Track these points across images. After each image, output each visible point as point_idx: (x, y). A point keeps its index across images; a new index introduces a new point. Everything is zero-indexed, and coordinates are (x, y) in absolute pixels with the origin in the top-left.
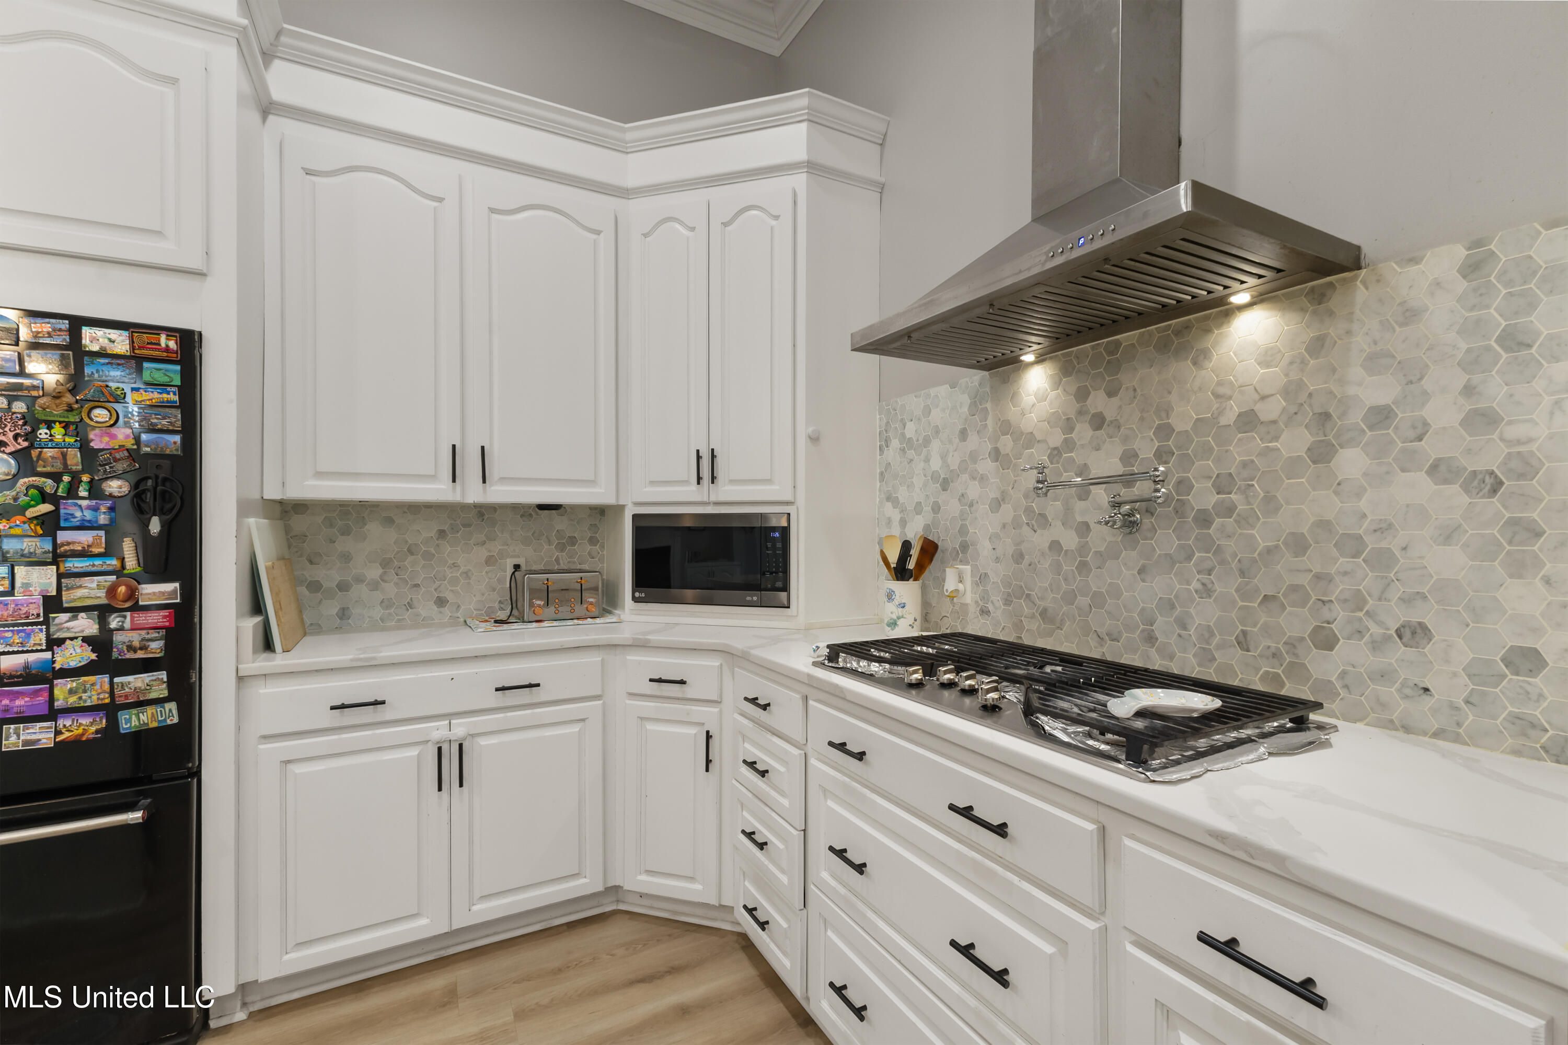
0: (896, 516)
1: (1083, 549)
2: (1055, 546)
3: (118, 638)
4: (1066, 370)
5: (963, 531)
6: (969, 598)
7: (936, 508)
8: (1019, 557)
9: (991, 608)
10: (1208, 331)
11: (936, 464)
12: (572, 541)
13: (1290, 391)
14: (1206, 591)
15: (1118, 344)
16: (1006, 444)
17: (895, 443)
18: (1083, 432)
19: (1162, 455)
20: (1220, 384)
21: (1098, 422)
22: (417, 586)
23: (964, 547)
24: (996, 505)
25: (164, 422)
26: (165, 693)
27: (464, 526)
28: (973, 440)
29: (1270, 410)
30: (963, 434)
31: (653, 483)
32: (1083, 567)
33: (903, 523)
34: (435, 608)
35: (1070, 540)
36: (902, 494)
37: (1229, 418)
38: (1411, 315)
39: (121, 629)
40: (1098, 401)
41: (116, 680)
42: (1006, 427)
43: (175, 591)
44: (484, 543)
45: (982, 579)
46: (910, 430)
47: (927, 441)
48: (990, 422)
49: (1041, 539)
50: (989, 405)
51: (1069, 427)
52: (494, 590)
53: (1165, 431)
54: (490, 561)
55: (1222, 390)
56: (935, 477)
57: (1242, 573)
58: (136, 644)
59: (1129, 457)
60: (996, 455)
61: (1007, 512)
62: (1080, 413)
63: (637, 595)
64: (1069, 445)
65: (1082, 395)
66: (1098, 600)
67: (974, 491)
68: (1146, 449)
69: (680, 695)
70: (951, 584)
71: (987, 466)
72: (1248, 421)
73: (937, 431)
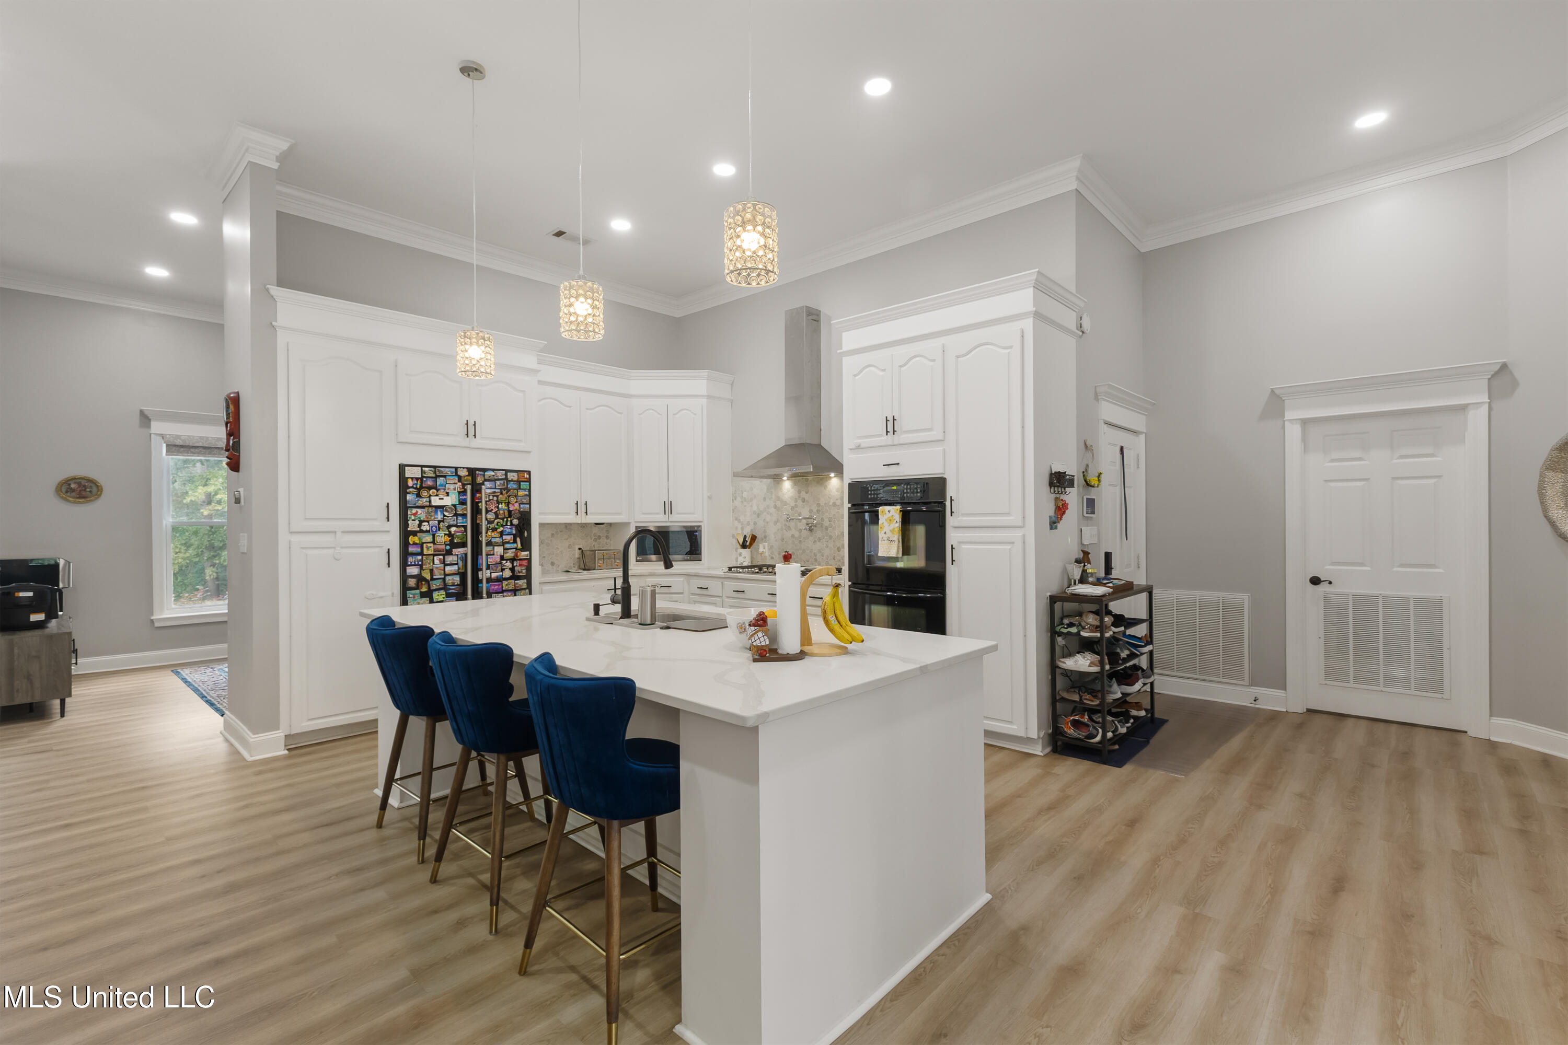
0: (740, 526)
1: (800, 536)
2: (793, 536)
3: (516, 568)
4: (795, 484)
5: (765, 531)
6: (767, 554)
7: (755, 523)
8: (783, 540)
9: (774, 556)
10: (827, 481)
11: (755, 508)
12: (599, 537)
14: (827, 546)
15: (808, 479)
16: (778, 504)
17: (739, 499)
18: (800, 503)
19: (818, 511)
20: (830, 495)
21: (803, 500)
22: (544, 557)
23: (765, 537)
24: (776, 523)
25: (525, 501)
26: (526, 587)
27: (561, 531)
28: (767, 502)
30: (765, 499)
31: (643, 514)
32: (800, 542)
33: (742, 529)
34: (550, 566)
35: (797, 534)
36: (742, 518)
37: (831, 504)
39: (517, 566)
40: (803, 494)
41: (516, 582)
42: (778, 498)
43: (528, 555)
44: (567, 539)
45: (771, 547)
46: (745, 495)
47: (751, 500)
48: (773, 496)
49: (789, 534)
50: (773, 490)
51: (796, 501)
52: (571, 559)
53: (818, 505)
54: (570, 546)
55: (830, 496)
56: (754, 512)
57: (834, 541)
58: (520, 570)
59: (811, 511)
60: (775, 507)
61: (779, 526)
62: (799, 497)
63: (638, 558)
64: (796, 506)
65: (799, 492)
67: (768, 518)
68: (815, 509)
69: (668, 592)
70: (761, 550)
71: (772, 510)
72: (834, 504)
73: (755, 497)
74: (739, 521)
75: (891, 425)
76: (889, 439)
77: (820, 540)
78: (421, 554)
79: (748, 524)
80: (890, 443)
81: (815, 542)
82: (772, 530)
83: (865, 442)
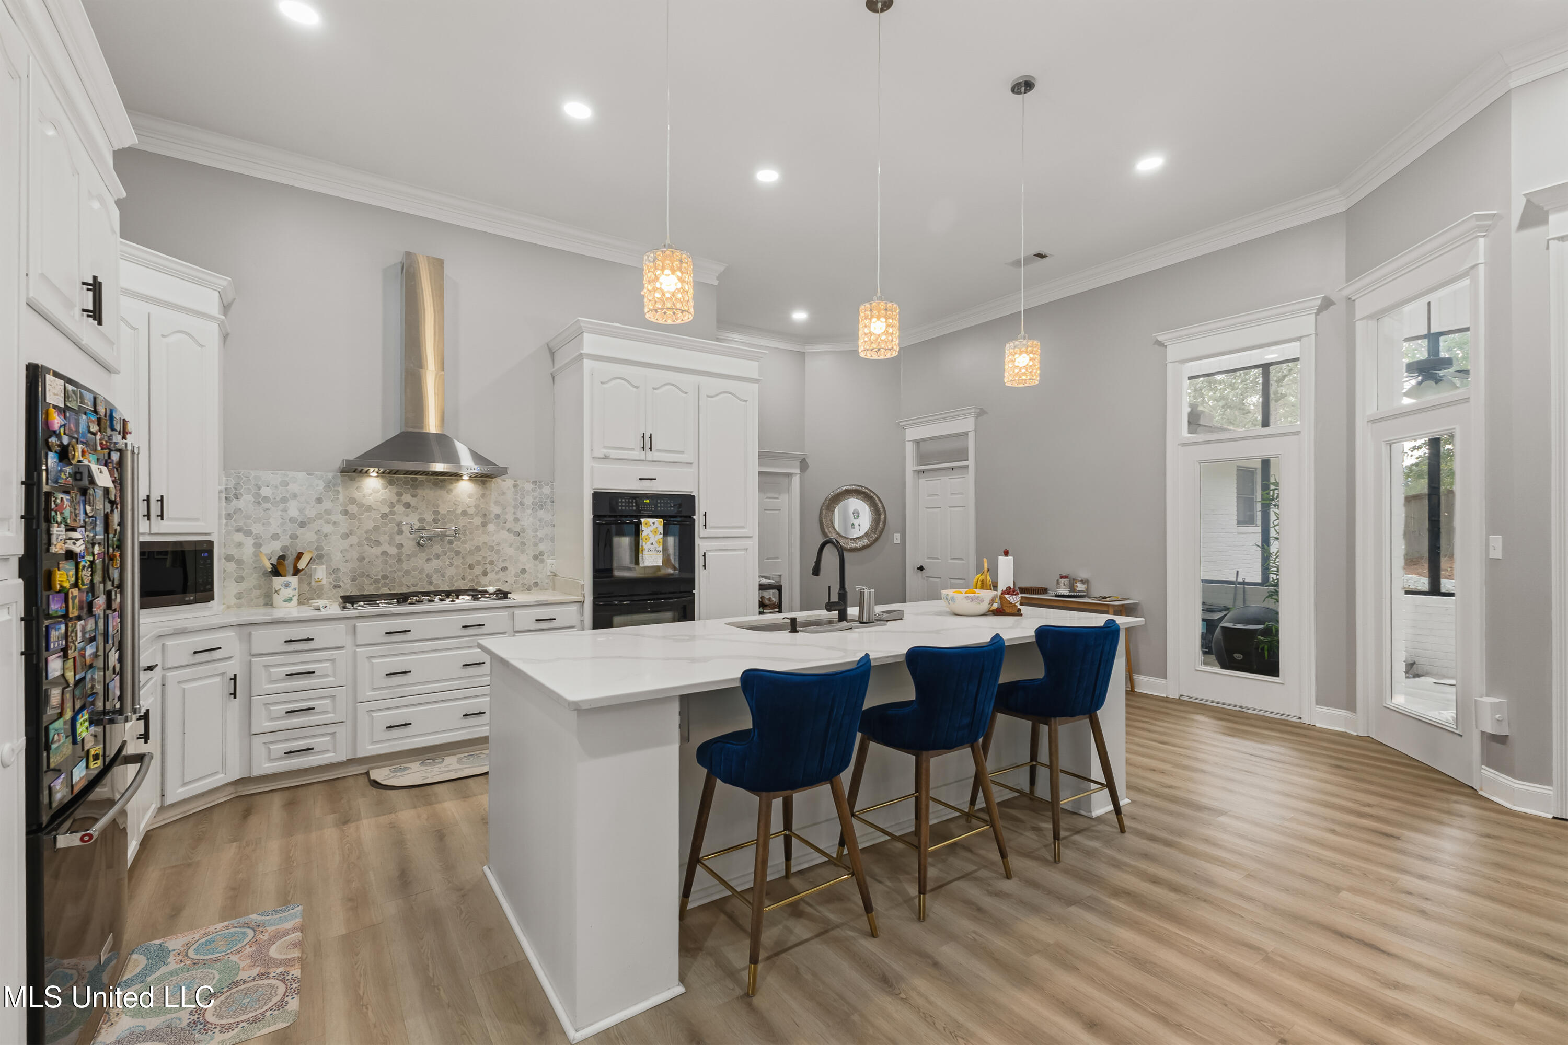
0: (249, 542)
1: (399, 554)
2: (384, 553)
4: (391, 483)
5: (319, 549)
6: (325, 582)
7: (294, 537)
8: (361, 559)
9: (341, 584)
10: (452, 483)
11: (293, 512)
13: (477, 506)
14: (451, 564)
15: (417, 479)
16: (353, 509)
17: (246, 498)
18: (399, 509)
20: (456, 500)
21: (407, 506)
23: (320, 557)
24: (346, 536)
28: (327, 504)
29: (471, 511)
30: (319, 500)
32: (400, 561)
35: (393, 551)
36: (256, 528)
37: (459, 511)
38: (504, 494)
40: (407, 498)
42: (353, 501)
45: (334, 571)
46: (265, 492)
47: (284, 500)
48: (341, 497)
49: (377, 551)
50: (340, 489)
51: (392, 505)
53: (436, 513)
55: (456, 503)
56: (292, 520)
57: (463, 558)
59: (421, 520)
60: (346, 513)
61: (354, 539)
62: (398, 501)
64: (392, 513)
65: (399, 494)
66: (407, 572)
67: (328, 529)
68: (429, 518)
70: (317, 575)
71: (340, 518)
72: (464, 513)
73: (295, 496)
74: (248, 533)
75: (647, 443)
76: (643, 455)
77: (437, 556)
79: (275, 537)
80: (643, 458)
81: (428, 560)
82: (336, 549)
83: (614, 453)
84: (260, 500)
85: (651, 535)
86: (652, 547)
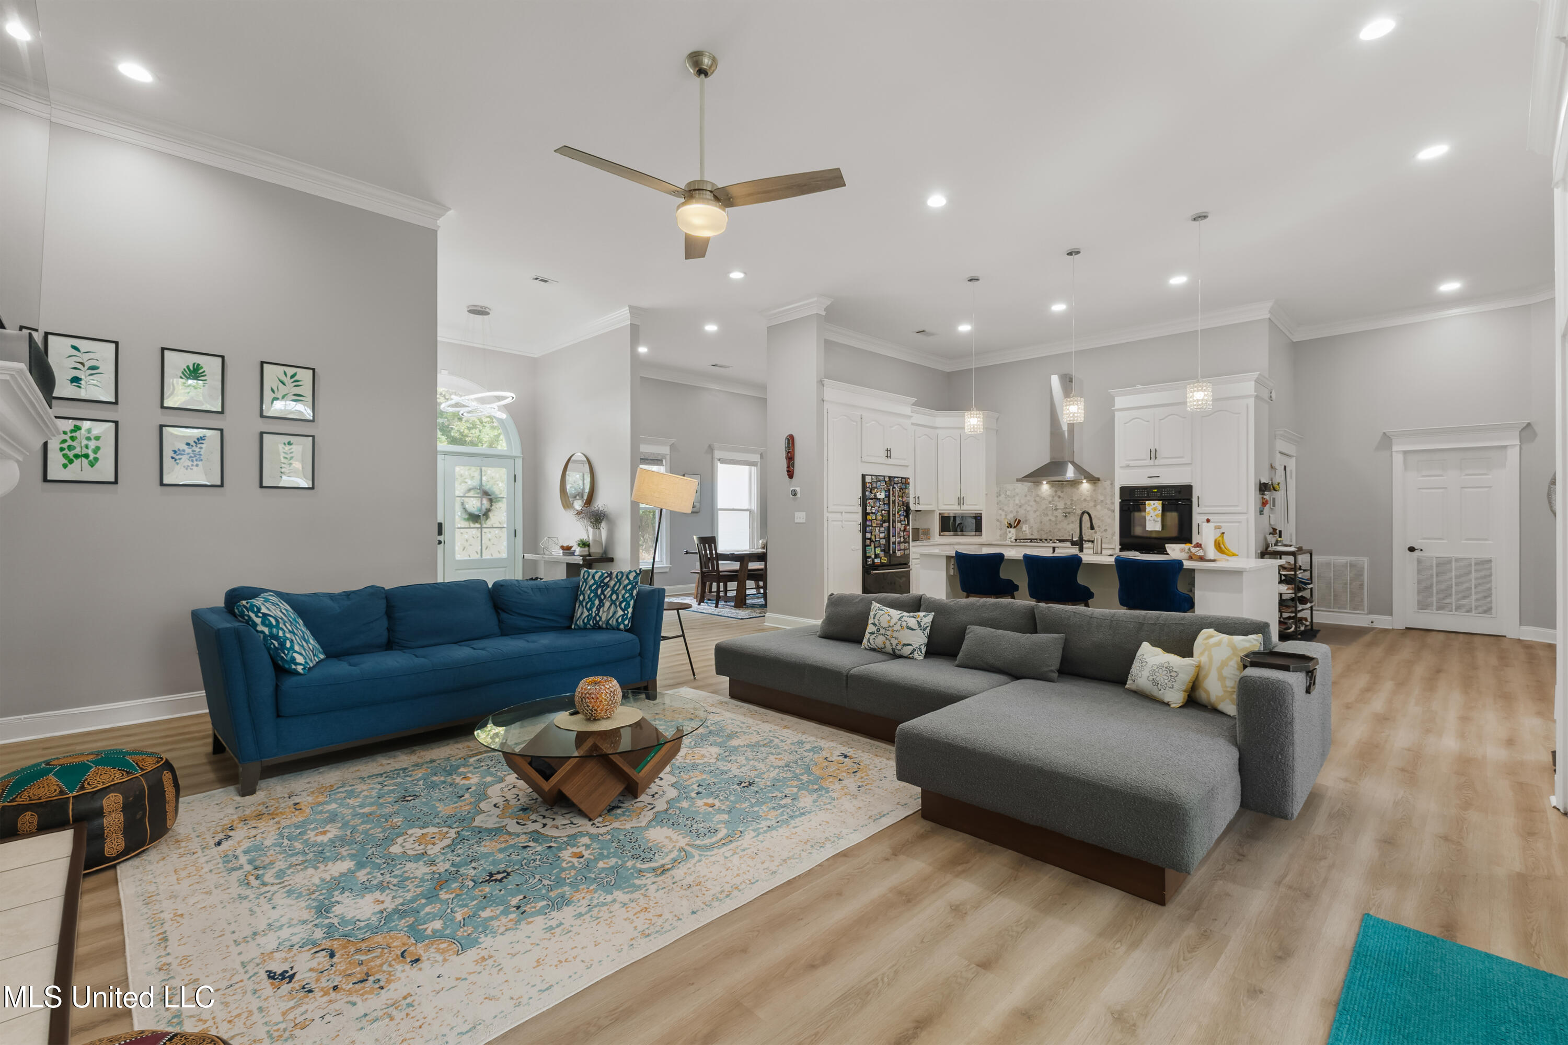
0: (1003, 514)
1: (1056, 520)
2: (1050, 520)
4: (1052, 486)
5: (1026, 517)
6: (1027, 532)
7: (1017, 512)
8: (1041, 522)
10: (1079, 485)
11: (1017, 502)
13: (1091, 496)
15: (1061, 483)
16: (1038, 499)
17: (1003, 496)
18: (1056, 498)
19: (1071, 504)
21: (1059, 497)
23: (1026, 521)
24: (1035, 512)
28: (1028, 498)
29: (1088, 499)
30: (1026, 496)
31: (945, 505)
32: (1056, 524)
33: (1006, 515)
35: (1053, 519)
36: (1006, 508)
37: (1083, 499)
38: (1105, 489)
40: (1059, 493)
42: (1038, 496)
45: (1031, 528)
46: (1008, 493)
47: (1014, 496)
48: (1034, 495)
49: (1048, 518)
51: (1053, 497)
53: (1072, 500)
55: (1081, 495)
56: (1017, 505)
60: (1035, 501)
61: (1038, 513)
62: (1056, 495)
63: (941, 534)
64: (1053, 501)
65: (1056, 492)
66: (1059, 530)
67: (1030, 509)
68: (1068, 502)
70: (1024, 529)
71: (1032, 503)
72: (1085, 500)
73: (1017, 494)
74: (1003, 510)
75: (1154, 454)
76: (1152, 462)
77: (1072, 522)
78: (872, 526)
79: (1011, 512)
80: (1152, 464)
81: (1068, 524)
82: (1032, 517)
83: (1132, 463)
84: (1007, 496)
85: (1152, 511)
86: (1151, 519)
